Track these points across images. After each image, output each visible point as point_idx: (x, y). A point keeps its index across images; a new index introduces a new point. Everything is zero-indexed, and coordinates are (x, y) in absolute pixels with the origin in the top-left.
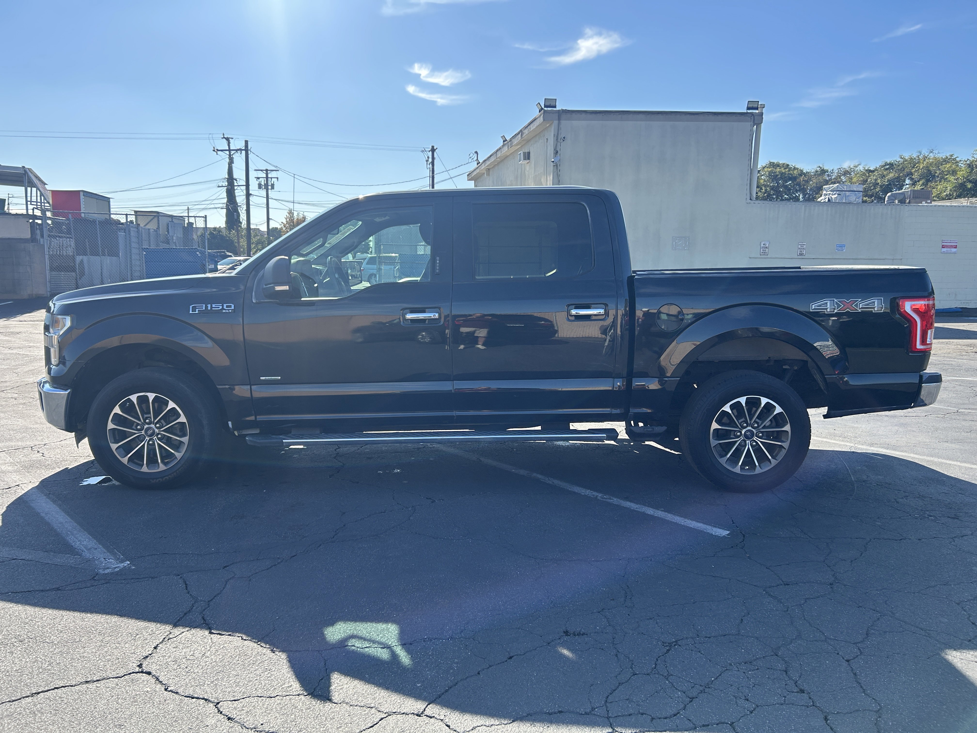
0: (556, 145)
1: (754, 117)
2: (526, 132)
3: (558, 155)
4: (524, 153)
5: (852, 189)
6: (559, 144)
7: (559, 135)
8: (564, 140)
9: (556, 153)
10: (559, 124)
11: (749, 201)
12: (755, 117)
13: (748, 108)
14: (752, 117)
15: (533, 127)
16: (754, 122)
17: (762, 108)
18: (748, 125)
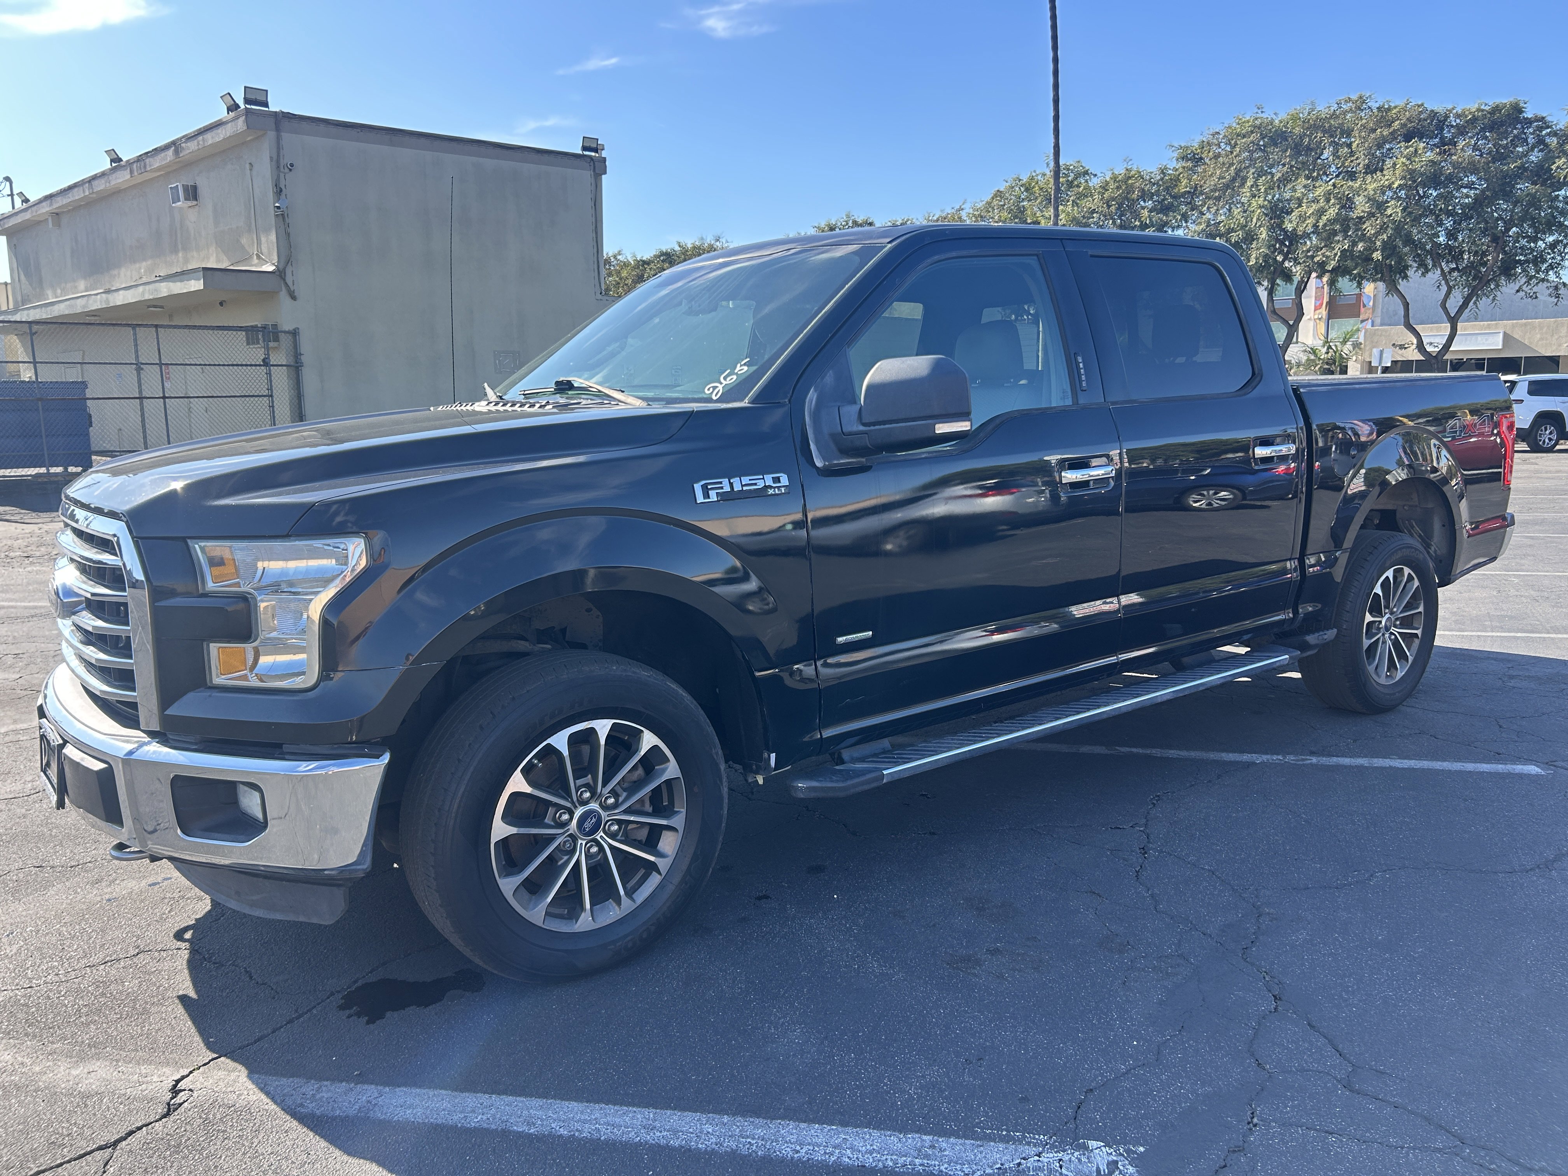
0: (279, 176)
1: (594, 164)
2: (192, 146)
3: (283, 196)
4: (186, 188)
6: (282, 175)
7: (281, 160)
8: (290, 170)
9: (279, 192)
10: (278, 139)
11: (600, 297)
12: (596, 163)
13: (584, 148)
14: (592, 164)
15: (211, 138)
16: (594, 171)
17: (603, 149)
18: (587, 175)
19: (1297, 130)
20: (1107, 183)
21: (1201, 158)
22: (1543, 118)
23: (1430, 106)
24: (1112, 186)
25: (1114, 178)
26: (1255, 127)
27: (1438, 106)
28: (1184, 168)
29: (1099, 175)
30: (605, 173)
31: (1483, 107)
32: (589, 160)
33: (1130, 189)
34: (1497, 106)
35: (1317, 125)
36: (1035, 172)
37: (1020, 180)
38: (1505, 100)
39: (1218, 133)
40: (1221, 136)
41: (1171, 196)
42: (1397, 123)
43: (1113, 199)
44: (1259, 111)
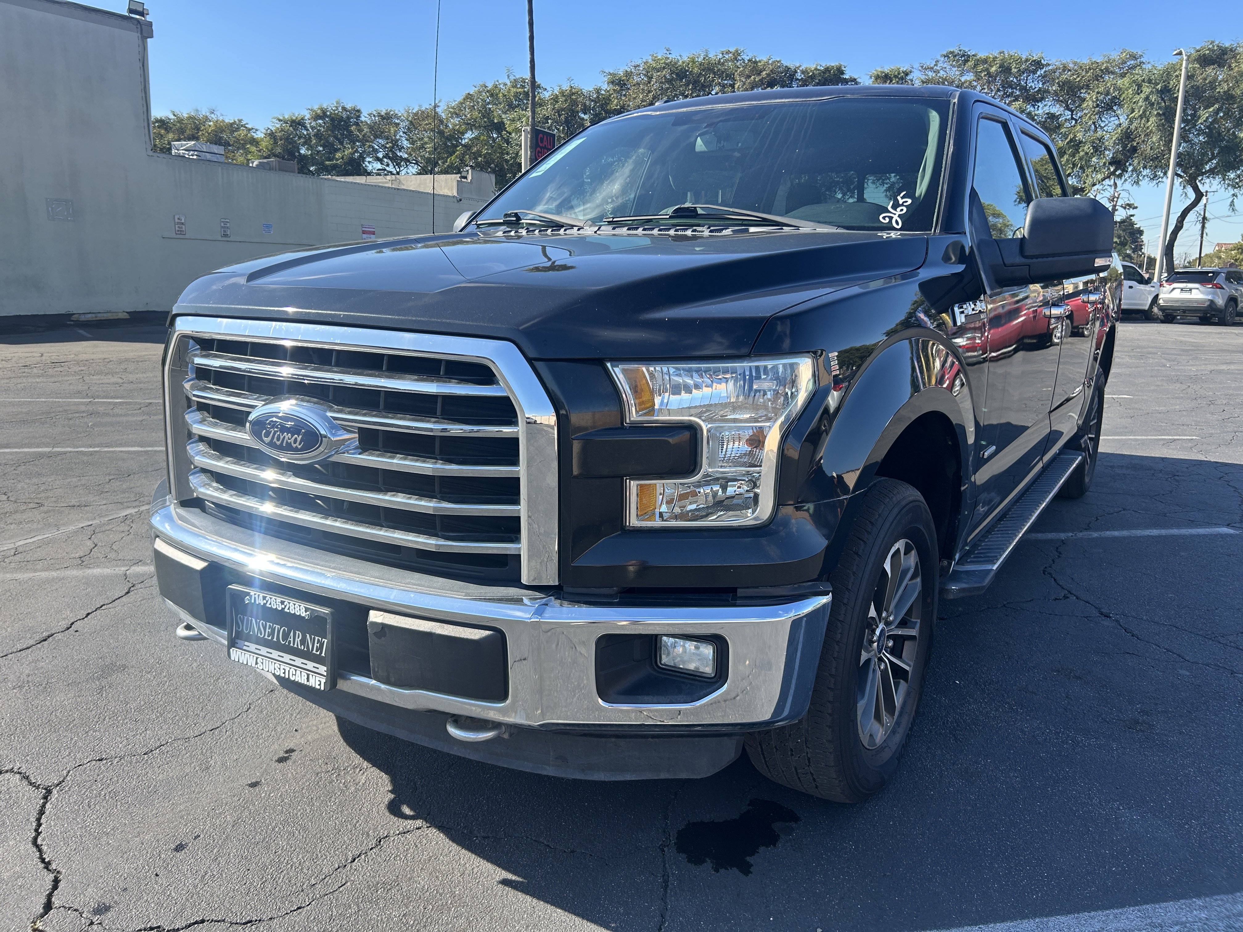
1: (141, 27)
5: (212, 151)
11: (151, 153)
12: (143, 26)
13: (131, 11)
14: (139, 26)
16: (141, 33)
17: (148, 14)
18: (134, 36)
19: (696, 70)
20: (557, 96)
21: (625, 84)
22: (855, 79)
23: (786, 63)
24: (561, 99)
25: (562, 93)
26: (667, 64)
27: (790, 62)
28: (614, 90)
29: (548, 89)
30: (152, 37)
31: (818, 68)
32: (136, 22)
33: (575, 103)
34: (828, 68)
35: (709, 68)
36: (498, 81)
37: (486, 87)
38: (834, 64)
39: (638, 66)
40: (641, 69)
41: (605, 111)
42: (764, 73)
43: (563, 110)
44: (668, 53)
